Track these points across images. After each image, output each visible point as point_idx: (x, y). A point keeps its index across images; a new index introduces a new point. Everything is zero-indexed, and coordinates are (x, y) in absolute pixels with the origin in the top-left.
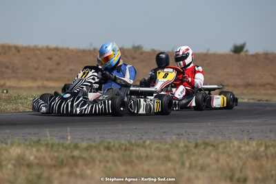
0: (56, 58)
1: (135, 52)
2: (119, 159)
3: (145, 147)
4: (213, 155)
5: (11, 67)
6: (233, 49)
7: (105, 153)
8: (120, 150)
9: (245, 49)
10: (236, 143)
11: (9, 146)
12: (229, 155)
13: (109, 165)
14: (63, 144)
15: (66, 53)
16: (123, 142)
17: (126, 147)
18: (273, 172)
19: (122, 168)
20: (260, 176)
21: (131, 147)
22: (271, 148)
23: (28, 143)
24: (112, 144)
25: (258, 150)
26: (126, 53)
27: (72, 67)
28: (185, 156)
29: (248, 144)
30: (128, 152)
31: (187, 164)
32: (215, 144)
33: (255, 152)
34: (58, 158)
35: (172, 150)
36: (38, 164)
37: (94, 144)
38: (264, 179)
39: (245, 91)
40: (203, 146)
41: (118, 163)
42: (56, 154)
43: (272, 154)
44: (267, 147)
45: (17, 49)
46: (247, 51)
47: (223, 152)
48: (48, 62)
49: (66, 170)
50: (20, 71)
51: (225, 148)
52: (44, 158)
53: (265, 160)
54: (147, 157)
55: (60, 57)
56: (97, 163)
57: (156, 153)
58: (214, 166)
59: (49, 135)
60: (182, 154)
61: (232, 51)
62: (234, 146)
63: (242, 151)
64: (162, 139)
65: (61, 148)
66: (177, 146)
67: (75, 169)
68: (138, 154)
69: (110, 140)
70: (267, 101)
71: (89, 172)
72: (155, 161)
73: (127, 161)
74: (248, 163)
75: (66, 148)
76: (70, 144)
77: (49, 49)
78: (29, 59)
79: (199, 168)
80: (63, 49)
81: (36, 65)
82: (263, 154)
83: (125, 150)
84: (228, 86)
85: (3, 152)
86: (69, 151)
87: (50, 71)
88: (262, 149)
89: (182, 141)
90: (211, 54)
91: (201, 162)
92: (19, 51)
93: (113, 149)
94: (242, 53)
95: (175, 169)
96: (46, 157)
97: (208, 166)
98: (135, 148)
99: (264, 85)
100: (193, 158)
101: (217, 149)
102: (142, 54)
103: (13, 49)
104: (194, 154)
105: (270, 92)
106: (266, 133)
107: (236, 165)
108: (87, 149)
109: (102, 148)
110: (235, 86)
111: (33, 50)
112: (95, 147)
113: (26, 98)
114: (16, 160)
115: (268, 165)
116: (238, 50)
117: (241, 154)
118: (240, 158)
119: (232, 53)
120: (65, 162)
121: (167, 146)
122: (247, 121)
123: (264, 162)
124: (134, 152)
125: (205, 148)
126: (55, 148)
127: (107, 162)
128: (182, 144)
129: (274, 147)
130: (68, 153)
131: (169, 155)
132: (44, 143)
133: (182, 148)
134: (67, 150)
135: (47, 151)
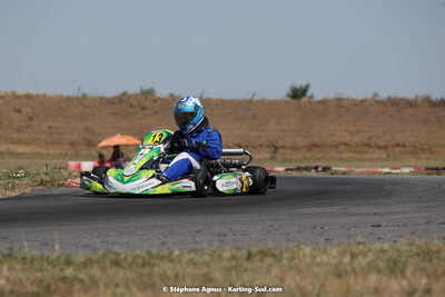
0: (27, 110)
1: (146, 98)
2: (134, 281)
3: (172, 261)
4: (274, 272)
6: (290, 92)
7: (112, 271)
8: (134, 267)
9: (309, 93)
10: (308, 250)
12: (300, 272)
13: (121, 290)
14: (48, 257)
15: (42, 103)
16: (138, 253)
17: (143, 258)
21: (152, 261)
22: (361, 258)
24: (122, 256)
25: (341, 262)
26: (131, 101)
27: (52, 124)
28: (233, 272)
29: (325, 252)
30: (147, 269)
32: (277, 253)
33: (336, 265)
34: (41, 281)
35: (213, 264)
36: (12, 292)
37: (95, 257)
39: (308, 156)
40: (258, 257)
41: (134, 289)
42: (39, 275)
43: (363, 269)
44: (353, 256)
46: (312, 96)
47: (290, 268)
48: (15, 116)
51: (292, 259)
52: (21, 280)
53: (353, 277)
54: (176, 276)
55: (33, 107)
56: (102, 288)
57: (189, 270)
59: (26, 241)
60: (228, 270)
61: (288, 95)
62: (304, 255)
63: (318, 265)
64: (196, 242)
65: (45, 264)
66: (220, 257)
68: (162, 271)
69: (120, 251)
70: (344, 173)
72: (188, 282)
73: (147, 285)
74: (327, 283)
75: (53, 264)
76: (58, 257)
77: (17, 97)
80: (37, 96)
82: (349, 268)
83: (143, 265)
84: (284, 147)
86: (58, 269)
87: (19, 130)
88: (347, 259)
89: (228, 248)
90: (258, 101)
93: (125, 265)
94: (304, 99)
96: (24, 279)
98: (157, 261)
99: (337, 146)
100: (245, 277)
101: (280, 261)
102: (155, 101)
105: (345, 156)
106: (349, 229)
107: (310, 287)
108: (85, 265)
110: (295, 148)
112: (97, 261)
115: (356, 284)
116: (298, 93)
117: (316, 270)
118: (316, 276)
119: (288, 99)
120: (53, 287)
121: (206, 258)
122: (320, 210)
123: (351, 282)
124: (156, 269)
125: (262, 260)
126: (37, 265)
127: (117, 285)
128: (227, 254)
129: (365, 256)
130: (56, 272)
131: (209, 273)
132: (18, 256)
133: (228, 259)
134: (54, 267)
135: (24, 270)
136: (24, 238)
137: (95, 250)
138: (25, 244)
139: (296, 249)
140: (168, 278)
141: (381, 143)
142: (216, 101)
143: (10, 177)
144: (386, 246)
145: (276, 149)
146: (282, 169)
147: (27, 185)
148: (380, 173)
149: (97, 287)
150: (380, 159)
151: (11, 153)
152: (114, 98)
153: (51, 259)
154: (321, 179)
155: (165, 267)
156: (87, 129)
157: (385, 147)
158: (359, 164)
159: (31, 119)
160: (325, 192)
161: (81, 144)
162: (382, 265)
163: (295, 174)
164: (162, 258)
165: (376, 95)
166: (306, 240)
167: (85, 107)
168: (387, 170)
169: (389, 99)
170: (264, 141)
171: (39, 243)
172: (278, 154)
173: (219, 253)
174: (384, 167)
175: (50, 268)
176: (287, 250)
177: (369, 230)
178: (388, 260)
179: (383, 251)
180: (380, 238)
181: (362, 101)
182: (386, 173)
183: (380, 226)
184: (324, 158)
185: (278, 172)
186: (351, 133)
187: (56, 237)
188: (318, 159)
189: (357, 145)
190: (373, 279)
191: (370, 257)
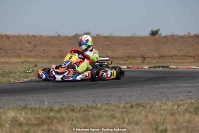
0: (33, 42)
2: (80, 118)
3: (97, 109)
4: (143, 113)
5: (4, 49)
7: (71, 114)
8: (81, 112)
9: (159, 33)
10: (158, 103)
11: (6, 111)
12: (154, 113)
13: (75, 122)
14: (42, 108)
15: (40, 39)
16: (82, 105)
17: (85, 108)
18: (184, 124)
19: (83, 125)
20: (175, 127)
21: (88, 109)
22: (182, 107)
23: (19, 108)
24: (75, 107)
25: (173, 108)
27: (44, 48)
28: (125, 114)
29: (166, 104)
30: (86, 113)
31: (127, 120)
32: (144, 105)
34: (39, 118)
35: (115, 110)
36: (26, 123)
37: (63, 107)
38: (179, 130)
39: (159, 61)
40: (136, 107)
41: (80, 122)
42: (38, 116)
43: (183, 112)
44: (179, 106)
45: (8, 37)
46: (160, 34)
47: (150, 111)
48: (28, 45)
49: (45, 127)
50: (10, 52)
51: (151, 107)
52: (30, 119)
53: (178, 115)
54: (99, 116)
55: (36, 41)
56: (66, 121)
57: (105, 113)
58: (145, 121)
59: (32, 101)
60: (122, 113)
61: (150, 34)
62: (156, 106)
63: (162, 110)
64: (108, 101)
65: (41, 111)
66: (119, 107)
67: (51, 126)
68: (93, 114)
69: (74, 105)
70: (175, 69)
71: (61, 128)
72: (105, 119)
73: (86, 120)
74: (167, 118)
75: (45, 111)
76: (47, 108)
77: (29, 37)
78: (15, 43)
79: (134, 123)
80: (37, 36)
81: (20, 48)
82: (177, 111)
83: (84, 111)
84: (148, 57)
85: (2, 115)
86: (46, 113)
87: (30, 51)
88: (176, 107)
89: (122, 103)
90: (136, 37)
91: (135, 118)
92: (8, 38)
93: (76, 111)
94: (157, 36)
95: (118, 125)
96: (32, 118)
97: (141, 121)
98: (91, 109)
99: (172, 57)
100: (130, 116)
101: (146, 108)
103: (5, 37)
104: (130, 112)
105: (175, 61)
106: (177, 94)
107: (159, 120)
108: (59, 111)
109: (68, 110)
110: (153, 58)
111: (18, 37)
112: (64, 109)
113: (15, 73)
114: (11, 121)
115: (180, 119)
116: (154, 33)
117: (162, 112)
118: (162, 115)
119: (150, 36)
120: (44, 121)
121: (112, 107)
122: (163, 85)
123: (178, 117)
124: (90, 112)
126: (37, 111)
127: (73, 120)
128: (122, 106)
129: (184, 106)
130: (46, 114)
131: (114, 114)
132: (29, 107)
133: (123, 108)
134: (45, 112)
135: (32, 114)
136: (31, 99)
137: (63, 104)
138: (32, 102)
139: (153, 103)
140: (96, 116)
141: (192, 55)
142: (117, 37)
143: (25, 72)
144: (193, 101)
145: (144, 58)
146: (147, 67)
147: (33, 76)
148: (191, 68)
149: (64, 121)
150: (191, 62)
151: (27, 62)
152: (72, 37)
153: (43, 108)
154: (165, 71)
155: (94, 112)
156: (60, 50)
157: (194, 57)
158: (182, 64)
159: (35, 46)
160: (166, 77)
161: (58, 57)
162: (191, 109)
163: (153, 69)
164: (93, 108)
165: (189, 33)
166: (157, 99)
167: (59, 41)
168: (194, 67)
169: (195, 35)
170: (139, 55)
171: (38, 102)
172: (145, 60)
173: (118, 105)
174: (192, 66)
175: (43, 113)
176: (149, 103)
177: (186, 94)
178: (194, 107)
179: (192, 104)
180: (191, 98)
181: (183, 36)
182: (194, 69)
183: (191, 92)
184: (166, 62)
185: (145, 69)
186: (178, 50)
187: (46, 99)
188: (164, 62)
189: (181, 56)
190: (187, 116)
191: (186, 106)
